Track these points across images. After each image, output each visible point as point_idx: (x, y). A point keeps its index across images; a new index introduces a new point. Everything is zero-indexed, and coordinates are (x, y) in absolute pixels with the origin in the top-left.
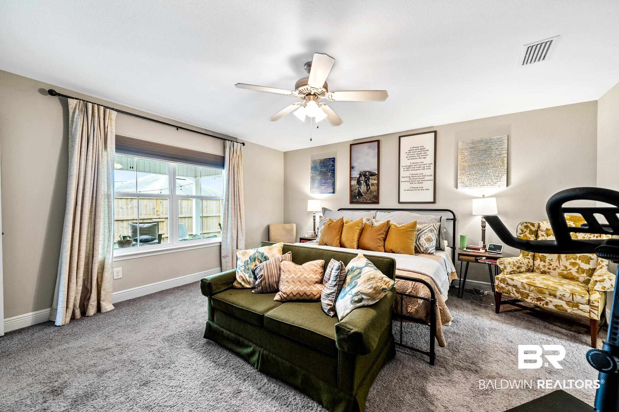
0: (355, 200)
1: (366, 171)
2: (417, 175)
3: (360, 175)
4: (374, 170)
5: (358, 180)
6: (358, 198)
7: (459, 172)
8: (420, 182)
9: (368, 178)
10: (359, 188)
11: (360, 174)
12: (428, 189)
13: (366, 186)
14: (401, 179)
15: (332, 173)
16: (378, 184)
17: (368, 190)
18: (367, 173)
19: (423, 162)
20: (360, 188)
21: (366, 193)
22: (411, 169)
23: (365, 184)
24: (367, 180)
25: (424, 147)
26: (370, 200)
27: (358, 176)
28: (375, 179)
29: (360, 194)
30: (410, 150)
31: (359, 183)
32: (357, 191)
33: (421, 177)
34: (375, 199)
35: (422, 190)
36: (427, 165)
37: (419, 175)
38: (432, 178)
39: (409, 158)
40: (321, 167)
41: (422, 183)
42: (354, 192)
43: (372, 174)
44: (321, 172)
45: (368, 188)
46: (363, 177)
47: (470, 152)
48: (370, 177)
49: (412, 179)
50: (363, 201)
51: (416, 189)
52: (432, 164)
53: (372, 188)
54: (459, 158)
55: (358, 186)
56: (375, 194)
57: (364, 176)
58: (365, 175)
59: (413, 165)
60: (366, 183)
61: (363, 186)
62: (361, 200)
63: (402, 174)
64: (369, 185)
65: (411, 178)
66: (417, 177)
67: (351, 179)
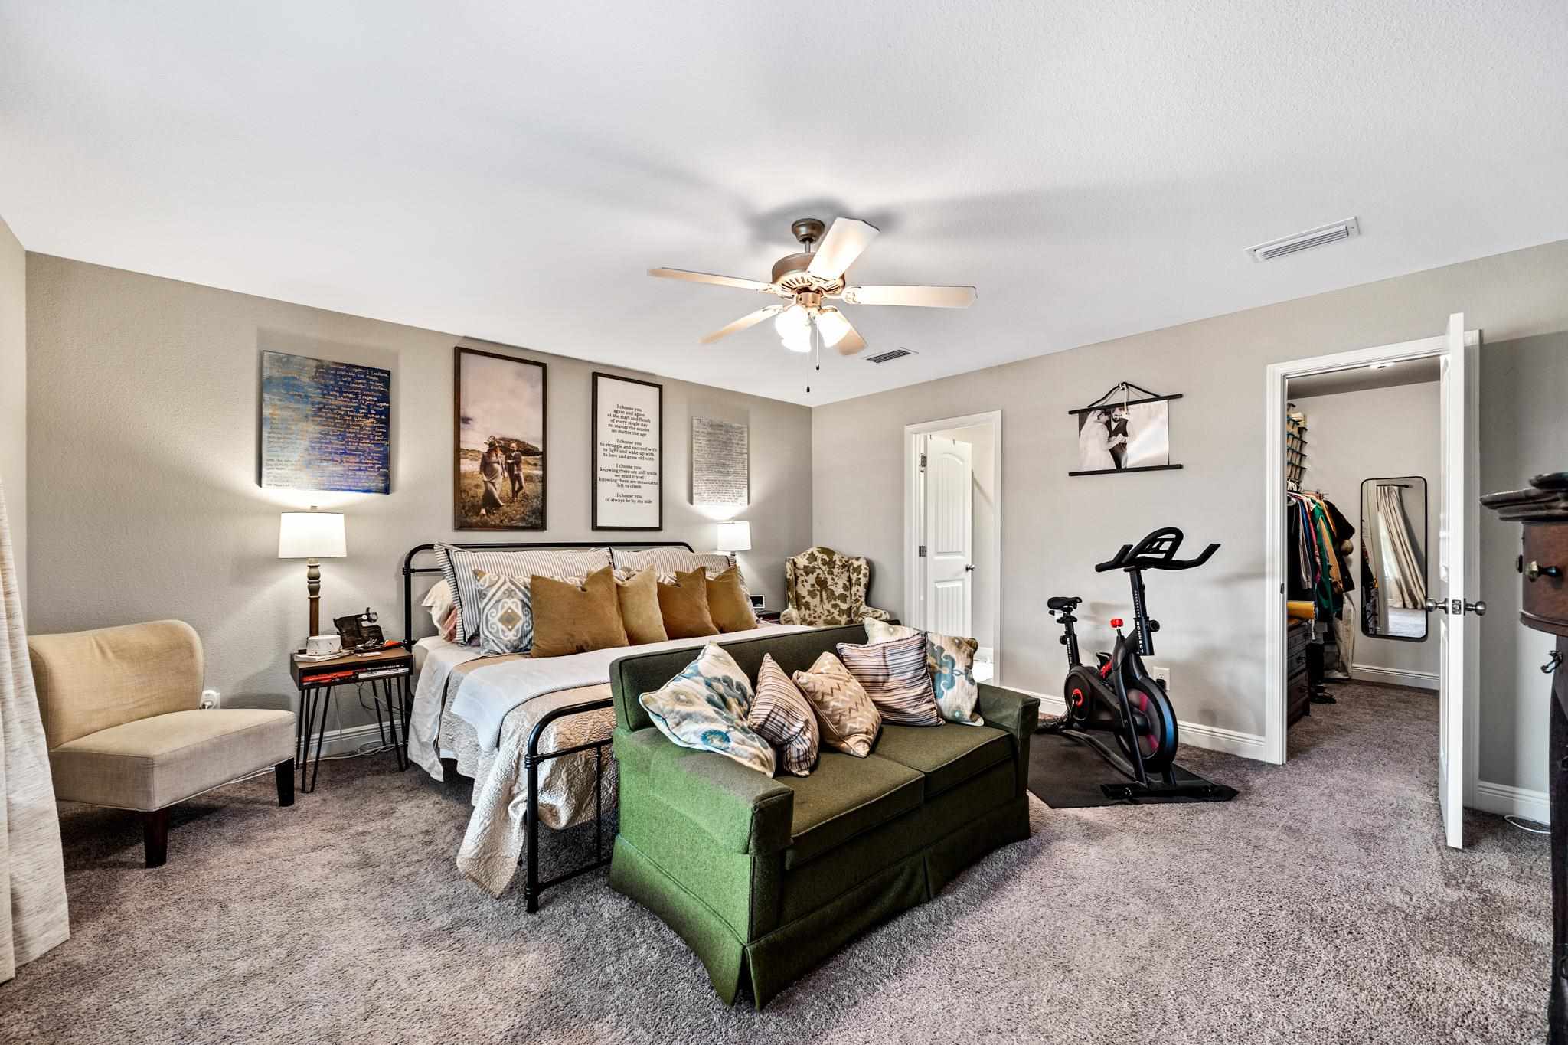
0: (475, 519)
1: (511, 437)
2: (630, 470)
3: (492, 447)
4: (534, 440)
5: (484, 459)
6: (483, 511)
7: (694, 474)
8: (637, 484)
9: (514, 458)
10: (490, 485)
11: (491, 445)
12: (650, 502)
13: (509, 481)
14: (600, 474)
15: (379, 421)
16: (544, 479)
17: (515, 493)
18: (514, 445)
19: (640, 444)
20: (493, 484)
21: (510, 501)
22: (618, 454)
23: (506, 474)
24: (512, 464)
25: (643, 413)
26: (523, 519)
27: (485, 449)
28: (536, 465)
29: (490, 501)
30: (617, 412)
31: (486, 466)
32: (481, 492)
33: (637, 475)
34: (536, 518)
35: (639, 501)
36: (648, 452)
37: (633, 469)
38: (656, 479)
39: (614, 429)
40: (326, 390)
41: (640, 487)
42: (470, 493)
43: (528, 451)
44: (321, 408)
45: (517, 486)
46: (500, 453)
47: (709, 441)
48: (523, 457)
49: (623, 477)
50: (502, 521)
51: (628, 499)
52: (655, 450)
53: (529, 488)
54: (694, 448)
55: (485, 479)
56: (536, 503)
57: (504, 452)
58: (506, 450)
59: (623, 445)
60: (511, 472)
61: (500, 479)
62: (495, 519)
63: (603, 461)
64: (518, 477)
65: (619, 473)
66: (630, 474)
67: (458, 452)
